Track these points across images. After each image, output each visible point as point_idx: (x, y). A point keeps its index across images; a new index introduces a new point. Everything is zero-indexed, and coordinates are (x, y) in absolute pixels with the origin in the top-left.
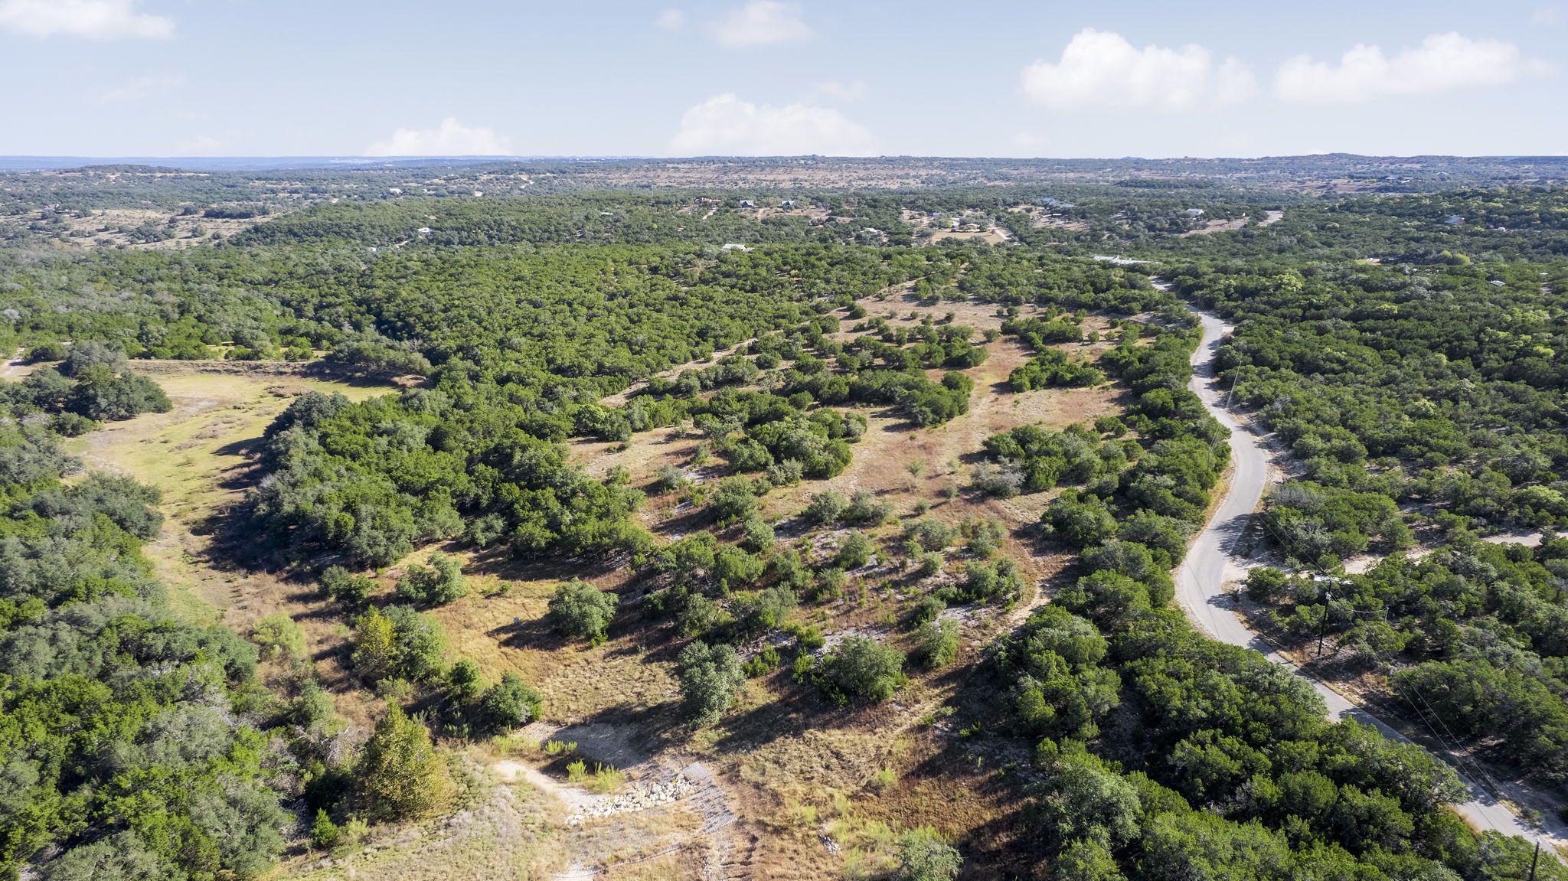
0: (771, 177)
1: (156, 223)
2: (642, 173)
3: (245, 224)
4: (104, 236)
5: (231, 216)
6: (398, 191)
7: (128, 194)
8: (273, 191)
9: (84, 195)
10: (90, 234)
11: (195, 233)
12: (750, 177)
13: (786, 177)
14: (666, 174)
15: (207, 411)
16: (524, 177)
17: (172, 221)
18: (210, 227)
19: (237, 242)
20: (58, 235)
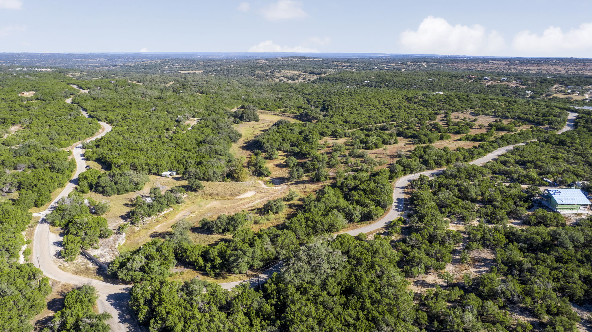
0: (528, 68)
1: (295, 75)
2: (473, 64)
3: (318, 76)
4: (282, 78)
5: (315, 74)
6: (376, 67)
7: (296, 66)
8: (337, 66)
9: (285, 65)
10: (279, 78)
11: (304, 79)
12: (519, 68)
13: (536, 68)
14: (482, 65)
15: (266, 123)
16: (424, 64)
17: (300, 75)
18: (308, 77)
19: (313, 82)
20: (271, 78)
